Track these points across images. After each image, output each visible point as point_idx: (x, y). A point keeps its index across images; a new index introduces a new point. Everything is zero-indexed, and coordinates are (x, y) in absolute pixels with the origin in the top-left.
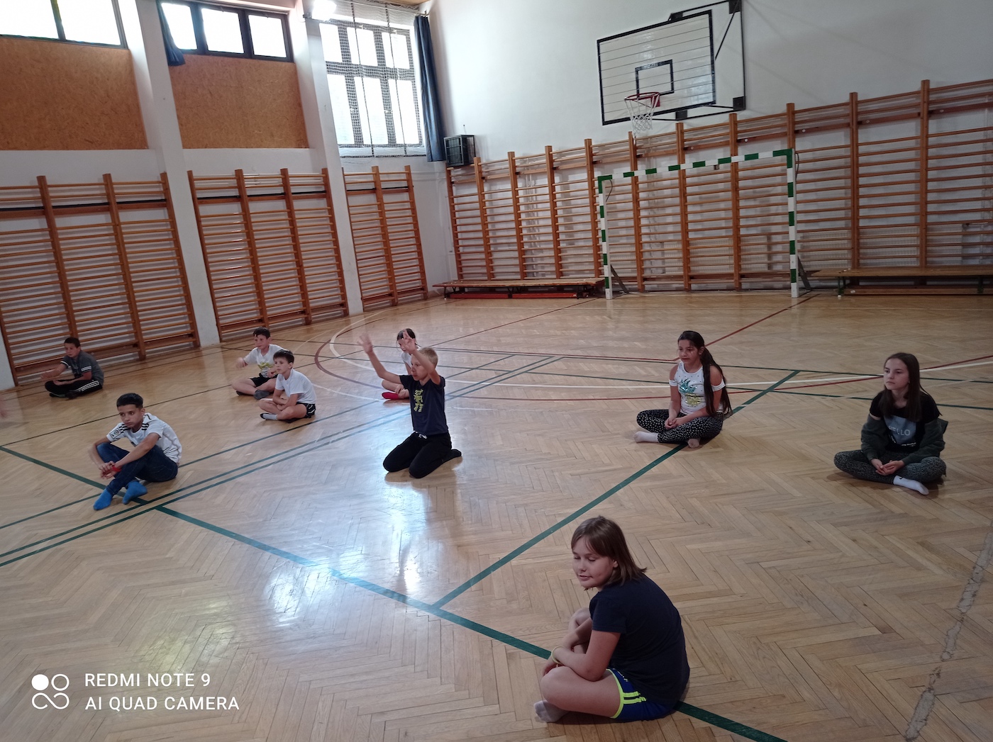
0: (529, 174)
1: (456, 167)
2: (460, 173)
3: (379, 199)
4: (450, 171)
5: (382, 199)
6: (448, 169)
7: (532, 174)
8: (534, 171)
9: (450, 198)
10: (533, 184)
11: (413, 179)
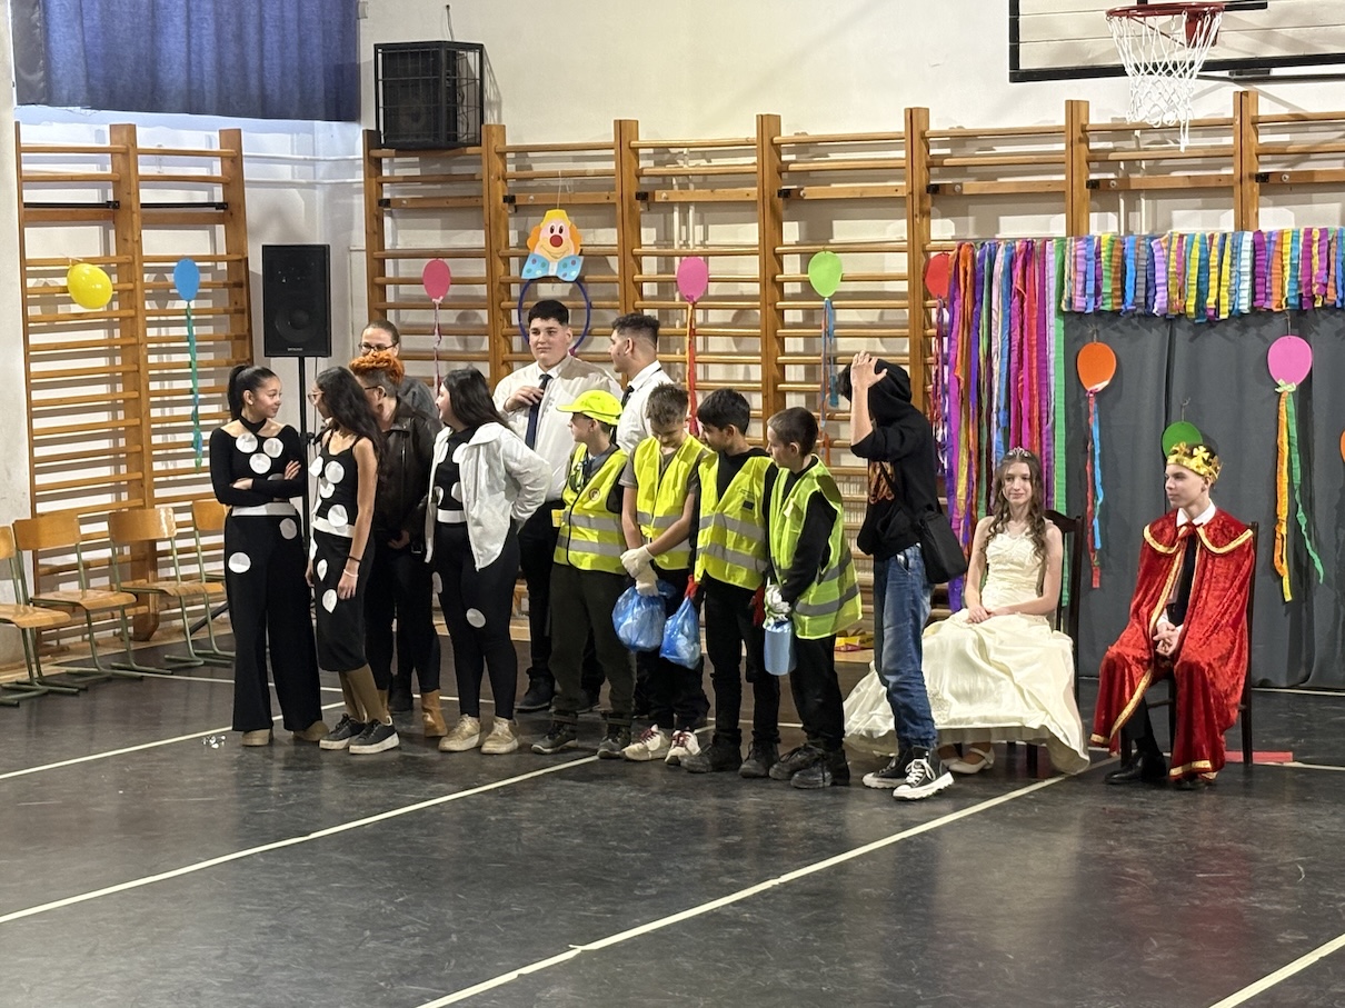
0: (684, 206)
1: (403, 150)
2: (416, 172)
3: (129, 243)
4: (378, 161)
5: (139, 242)
6: (376, 153)
7: (698, 204)
8: (704, 195)
9: (370, 259)
10: (699, 238)
11: (245, 178)
